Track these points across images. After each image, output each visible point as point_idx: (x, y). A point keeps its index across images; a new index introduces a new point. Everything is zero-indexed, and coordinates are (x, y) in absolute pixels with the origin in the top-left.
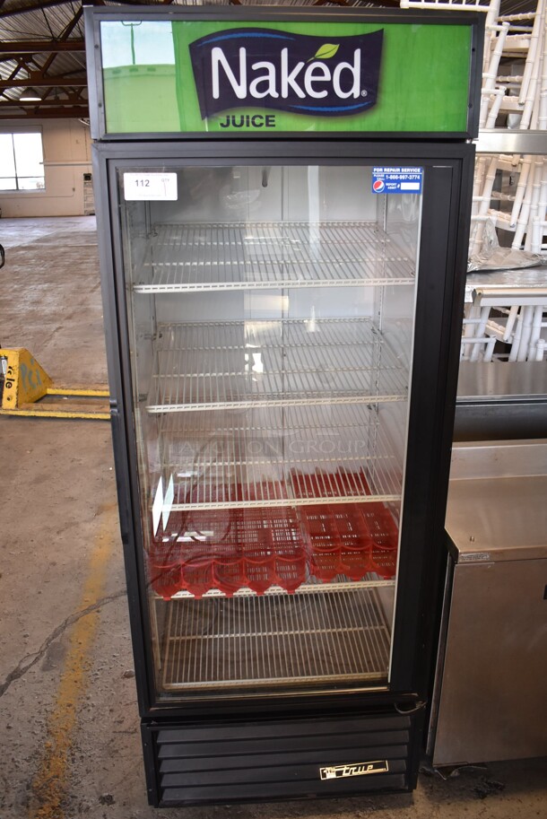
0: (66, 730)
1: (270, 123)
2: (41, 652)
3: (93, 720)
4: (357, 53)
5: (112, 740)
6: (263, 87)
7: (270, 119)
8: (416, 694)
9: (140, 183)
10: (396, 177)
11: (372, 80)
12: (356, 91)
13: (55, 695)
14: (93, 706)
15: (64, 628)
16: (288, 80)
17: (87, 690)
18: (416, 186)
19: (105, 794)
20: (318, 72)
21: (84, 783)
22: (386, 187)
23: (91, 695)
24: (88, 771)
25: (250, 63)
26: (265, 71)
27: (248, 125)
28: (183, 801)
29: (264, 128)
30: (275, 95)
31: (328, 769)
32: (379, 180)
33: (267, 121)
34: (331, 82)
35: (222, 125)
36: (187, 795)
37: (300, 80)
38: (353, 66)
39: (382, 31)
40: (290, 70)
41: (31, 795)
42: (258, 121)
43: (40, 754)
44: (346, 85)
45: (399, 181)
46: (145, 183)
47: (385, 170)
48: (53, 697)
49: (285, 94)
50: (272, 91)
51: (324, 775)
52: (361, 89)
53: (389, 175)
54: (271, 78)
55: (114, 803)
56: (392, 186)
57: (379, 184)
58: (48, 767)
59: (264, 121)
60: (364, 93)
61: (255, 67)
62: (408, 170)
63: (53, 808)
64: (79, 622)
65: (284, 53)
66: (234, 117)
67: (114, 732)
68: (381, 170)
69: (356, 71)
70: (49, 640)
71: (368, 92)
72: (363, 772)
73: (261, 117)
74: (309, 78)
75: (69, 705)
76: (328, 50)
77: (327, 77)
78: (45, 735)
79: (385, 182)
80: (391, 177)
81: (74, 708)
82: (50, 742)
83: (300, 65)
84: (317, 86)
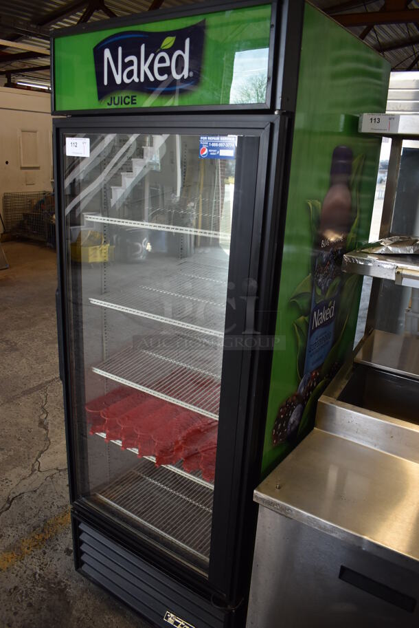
1: (134, 102)
4: (187, 42)
6: (130, 75)
7: (134, 98)
9: (73, 145)
10: (216, 145)
11: (196, 64)
12: (186, 73)
16: (145, 68)
18: (230, 153)
19: (70, 548)
20: (162, 60)
22: (209, 153)
25: (124, 57)
26: (131, 63)
27: (122, 104)
28: (90, 576)
29: (130, 106)
30: (137, 80)
31: (172, 615)
32: (204, 147)
33: (132, 100)
34: (170, 67)
35: (108, 104)
36: (93, 575)
37: (151, 68)
38: (184, 52)
39: (204, 21)
40: (146, 61)
41: (42, 525)
42: (127, 100)
44: (180, 69)
45: (218, 148)
46: (75, 145)
47: (209, 138)
49: (142, 79)
50: (135, 78)
51: (167, 618)
52: (189, 71)
53: (211, 143)
54: (135, 67)
55: (70, 555)
56: (213, 152)
57: (204, 150)
59: (130, 100)
60: (191, 74)
61: (127, 60)
63: (43, 539)
65: (143, 47)
66: (114, 98)
68: (206, 138)
69: (186, 57)
71: (194, 74)
73: (129, 98)
74: (157, 65)
76: (169, 42)
77: (167, 64)
79: (208, 149)
80: (213, 145)
83: (152, 55)
84: (162, 71)
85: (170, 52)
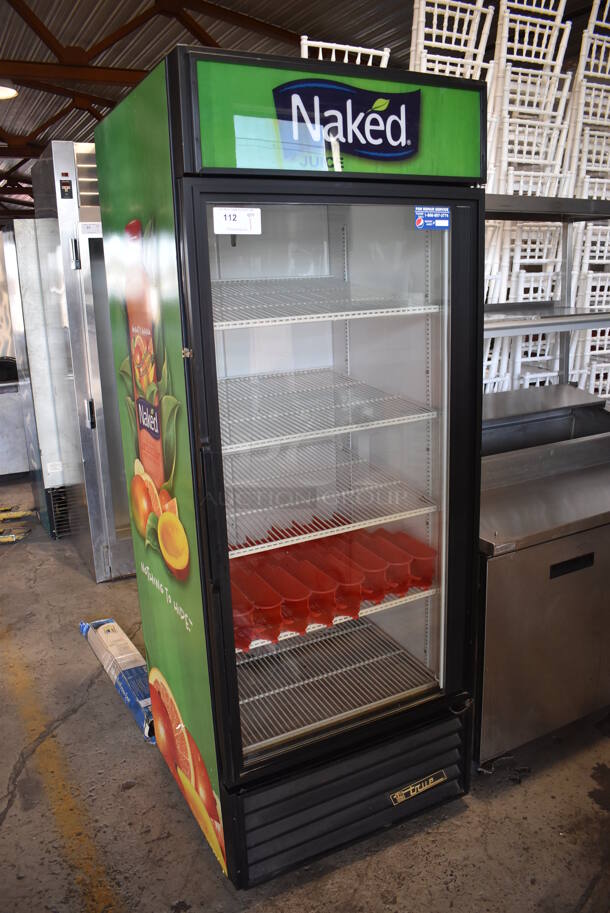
0: (91, 859)
2: (12, 794)
3: (116, 839)
4: (403, 108)
5: (150, 851)
6: (333, 132)
8: (465, 693)
9: (228, 218)
10: (432, 216)
11: (414, 132)
12: (403, 140)
13: (56, 829)
14: (107, 827)
15: (24, 762)
16: (353, 127)
17: (90, 814)
18: (445, 223)
19: (175, 903)
20: (374, 122)
21: (144, 900)
22: (425, 224)
23: (97, 817)
24: (142, 889)
25: (322, 110)
26: (334, 119)
28: (271, 873)
30: (343, 139)
31: (397, 794)
32: (420, 217)
34: (385, 131)
36: (273, 866)
37: (361, 127)
38: (400, 119)
40: (354, 118)
43: (76, 891)
44: (396, 135)
45: (434, 219)
46: (232, 218)
47: (424, 209)
48: (54, 832)
49: (350, 140)
50: (340, 136)
51: (395, 800)
52: (407, 139)
53: (427, 214)
54: (339, 124)
55: (190, 907)
56: (429, 223)
57: (420, 221)
58: (93, 900)
60: (409, 142)
61: (328, 114)
62: (440, 209)
64: (37, 753)
65: (349, 103)
66: (310, 158)
67: (147, 843)
68: (421, 209)
69: (403, 123)
70: (13, 780)
71: (412, 142)
72: (427, 787)
74: (368, 127)
75: (79, 834)
76: (381, 104)
77: (381, 127)
78: (69, 871)
79: (424, 219)
80: (429, 215)
81: (87, 835)
82: (79, 875)
83: (362, 115)
84: (375, 134)
85: (385, 115)
